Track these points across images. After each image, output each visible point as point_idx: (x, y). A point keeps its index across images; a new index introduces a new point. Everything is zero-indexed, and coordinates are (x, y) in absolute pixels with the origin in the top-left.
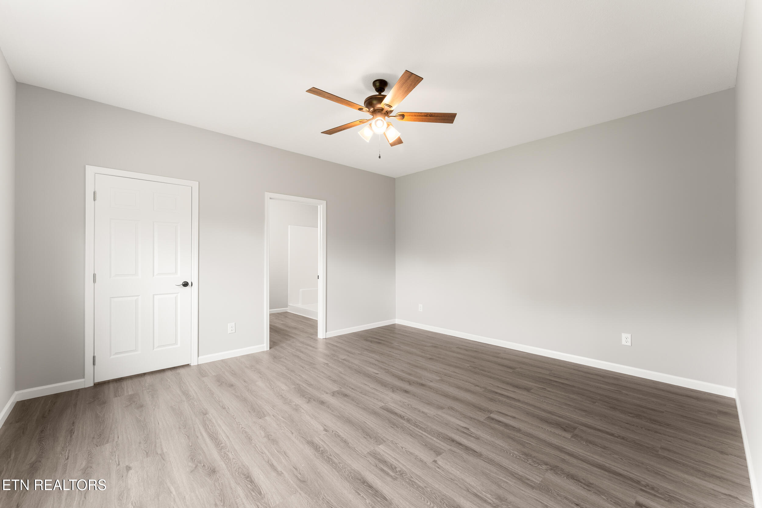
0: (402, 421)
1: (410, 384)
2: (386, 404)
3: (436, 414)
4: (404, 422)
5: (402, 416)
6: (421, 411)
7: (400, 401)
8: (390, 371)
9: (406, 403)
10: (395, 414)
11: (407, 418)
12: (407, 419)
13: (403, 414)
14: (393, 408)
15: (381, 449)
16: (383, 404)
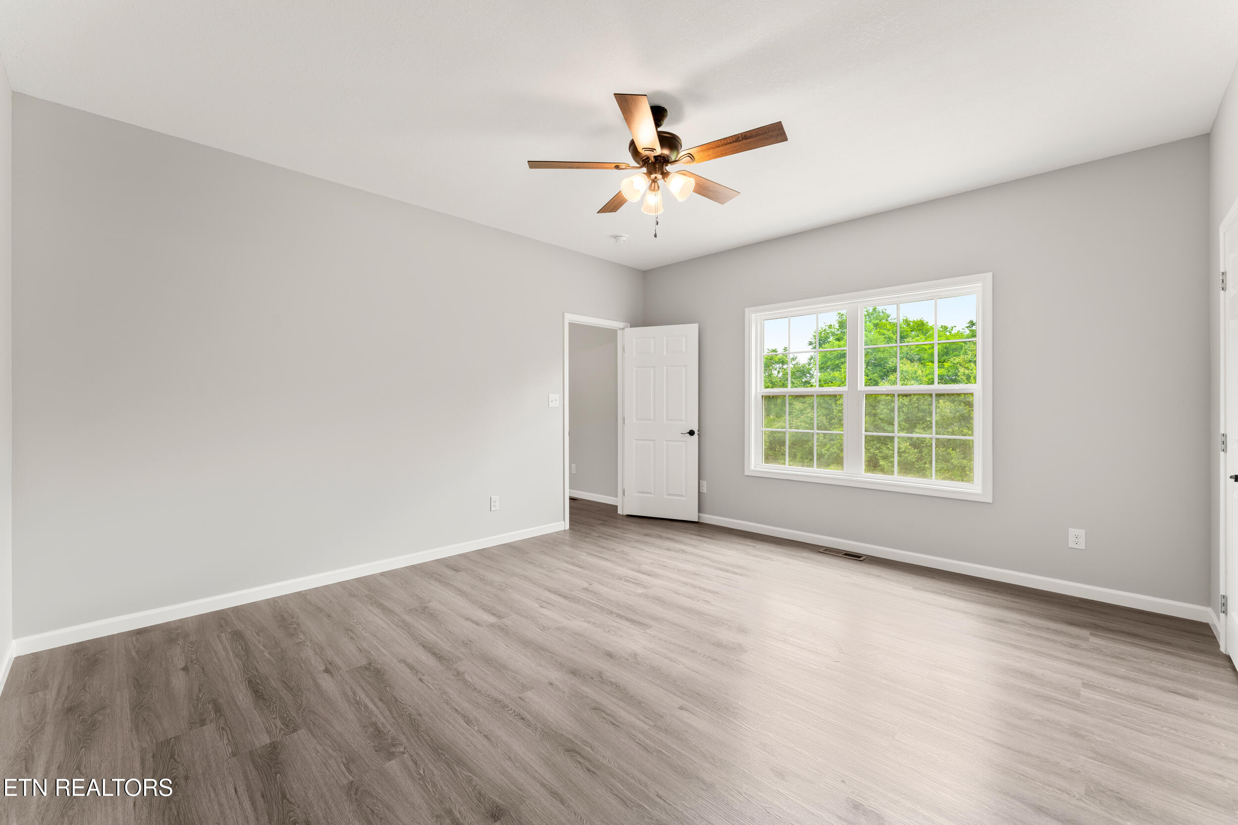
0: (619, 612)
1: (600, 674)
2: (643, 632)
3: (571, 620)
4: (616, 611)
5: (619, 617)
6: (591, 624)
7: (621, 636)
8: (651, 723)
9: (613, 635)
10: (627, 619)
11: (613, 616)
12: (613, 614)
13: (617, 620)
14: (633, 627)
15: (640, 590)
16: (648, 631)
